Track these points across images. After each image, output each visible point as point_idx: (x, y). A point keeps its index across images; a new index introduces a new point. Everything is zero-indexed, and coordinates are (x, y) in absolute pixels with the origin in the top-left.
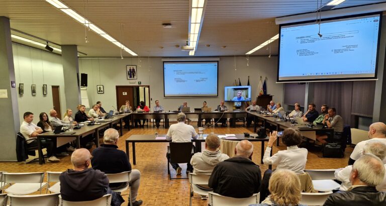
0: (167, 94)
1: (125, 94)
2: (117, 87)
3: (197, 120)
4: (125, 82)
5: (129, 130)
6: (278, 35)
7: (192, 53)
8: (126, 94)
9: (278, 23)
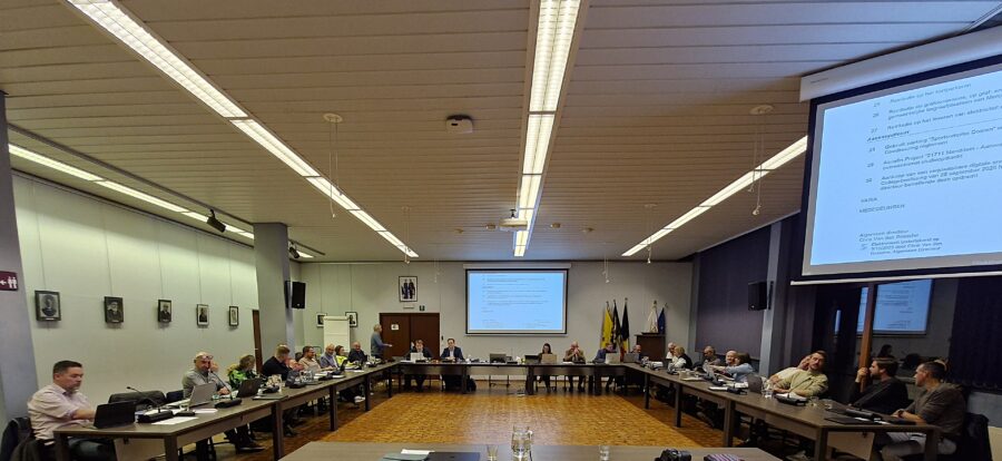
0: (472, 328)
1: (395, 327)
2: (382, 315)
3: (524, 378)
4: (396, 305)
5: (390, 397)
6: (805, 139)
7: (519, 252)
8: (397, 328)
9: (808, 92)
